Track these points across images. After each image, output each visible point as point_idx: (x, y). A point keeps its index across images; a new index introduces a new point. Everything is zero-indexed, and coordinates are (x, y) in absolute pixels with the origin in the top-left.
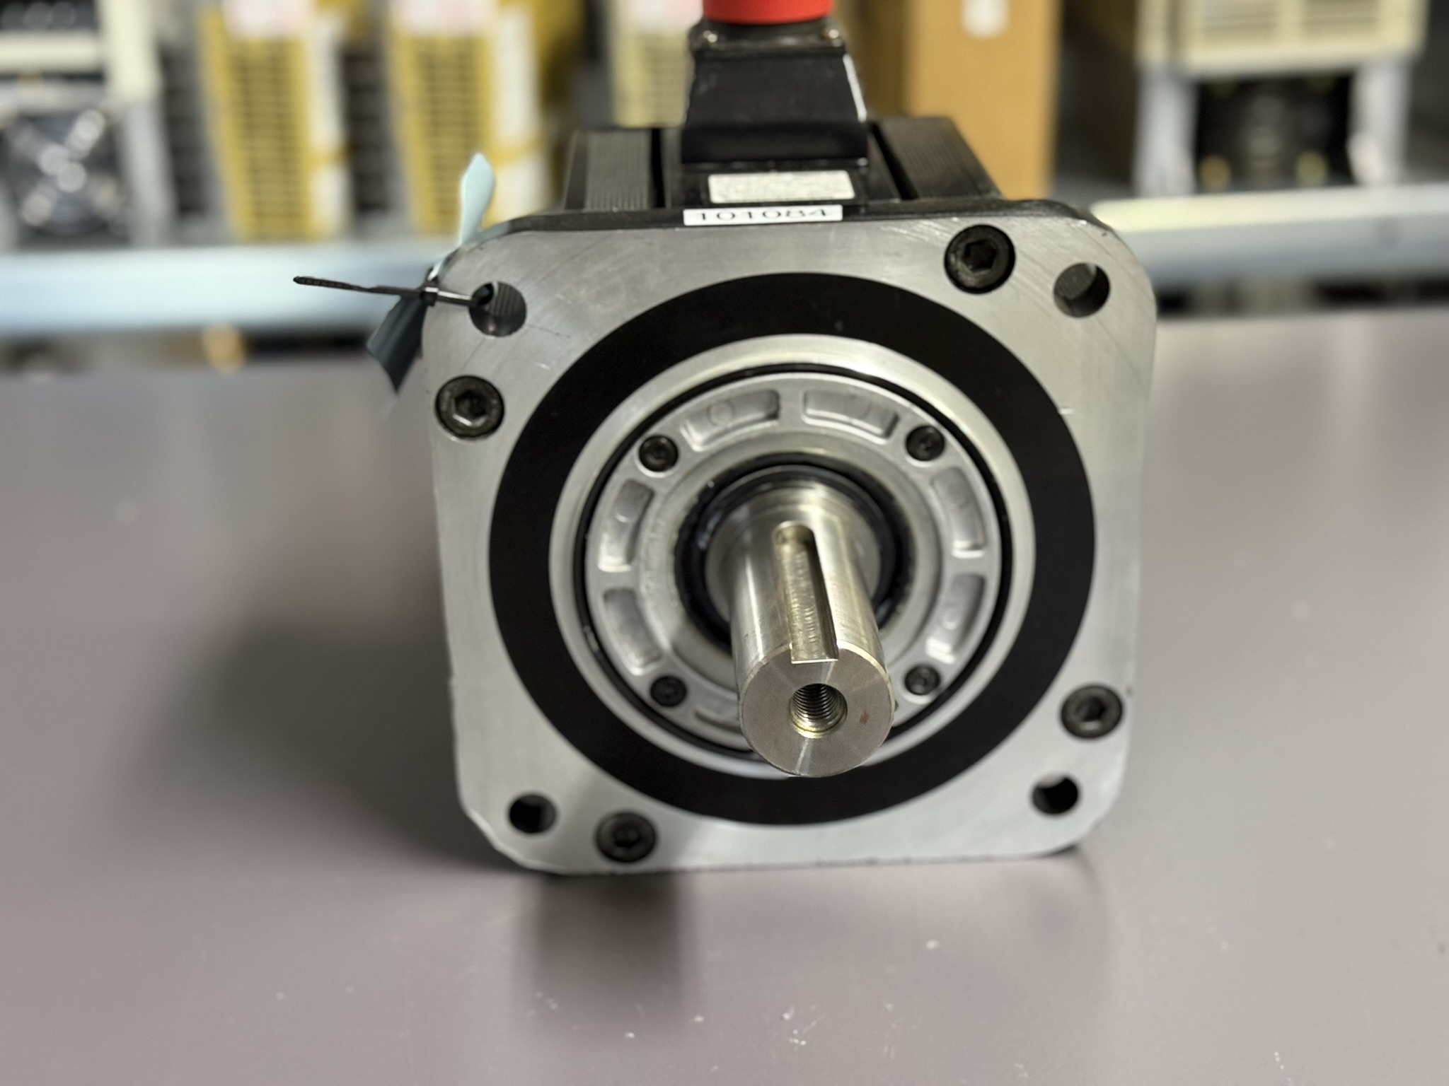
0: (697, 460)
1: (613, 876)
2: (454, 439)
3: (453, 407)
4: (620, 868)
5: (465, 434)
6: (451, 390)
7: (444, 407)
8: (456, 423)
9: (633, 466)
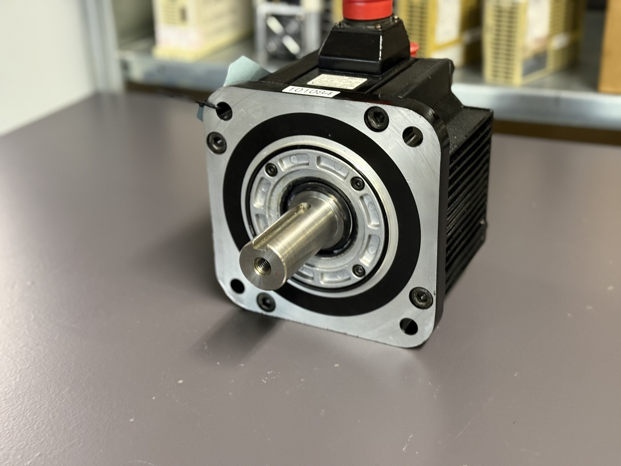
0: (283, 175)
1: (262, 314)
2: (212, 153)
3: (213, 142)
4: (264, 313)
5: (215, 151)
6: (212, 136)
7: (210, 141)
8: (213, 147)
9: (263, 172)
